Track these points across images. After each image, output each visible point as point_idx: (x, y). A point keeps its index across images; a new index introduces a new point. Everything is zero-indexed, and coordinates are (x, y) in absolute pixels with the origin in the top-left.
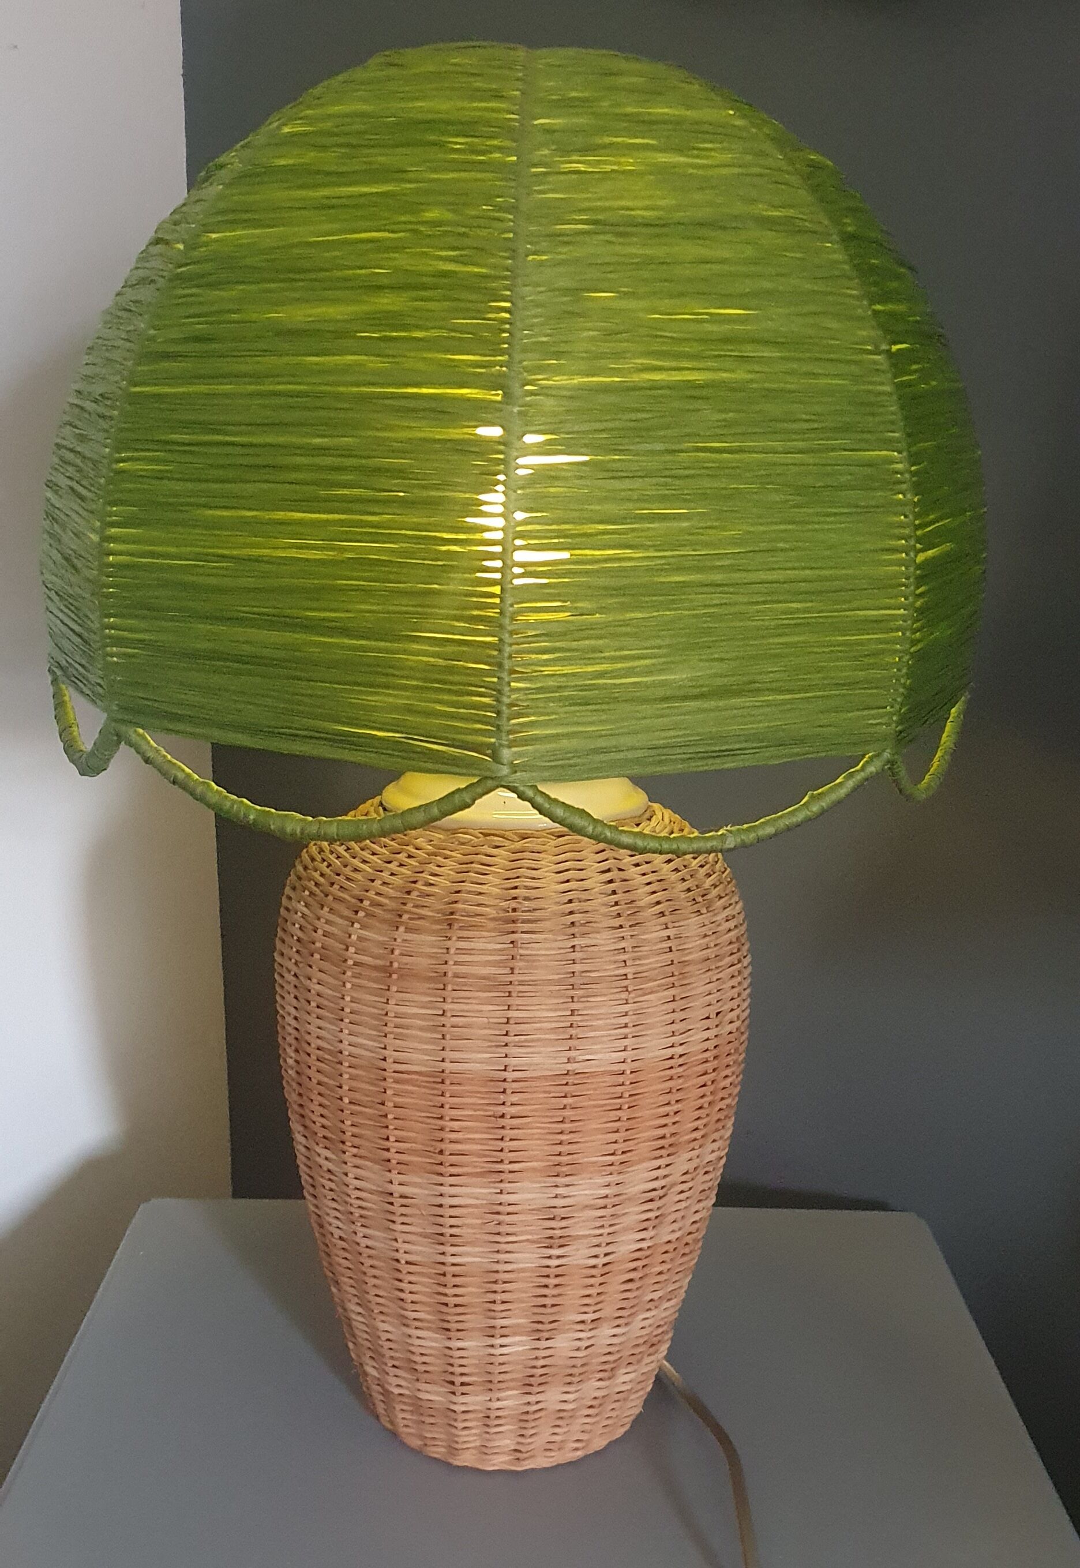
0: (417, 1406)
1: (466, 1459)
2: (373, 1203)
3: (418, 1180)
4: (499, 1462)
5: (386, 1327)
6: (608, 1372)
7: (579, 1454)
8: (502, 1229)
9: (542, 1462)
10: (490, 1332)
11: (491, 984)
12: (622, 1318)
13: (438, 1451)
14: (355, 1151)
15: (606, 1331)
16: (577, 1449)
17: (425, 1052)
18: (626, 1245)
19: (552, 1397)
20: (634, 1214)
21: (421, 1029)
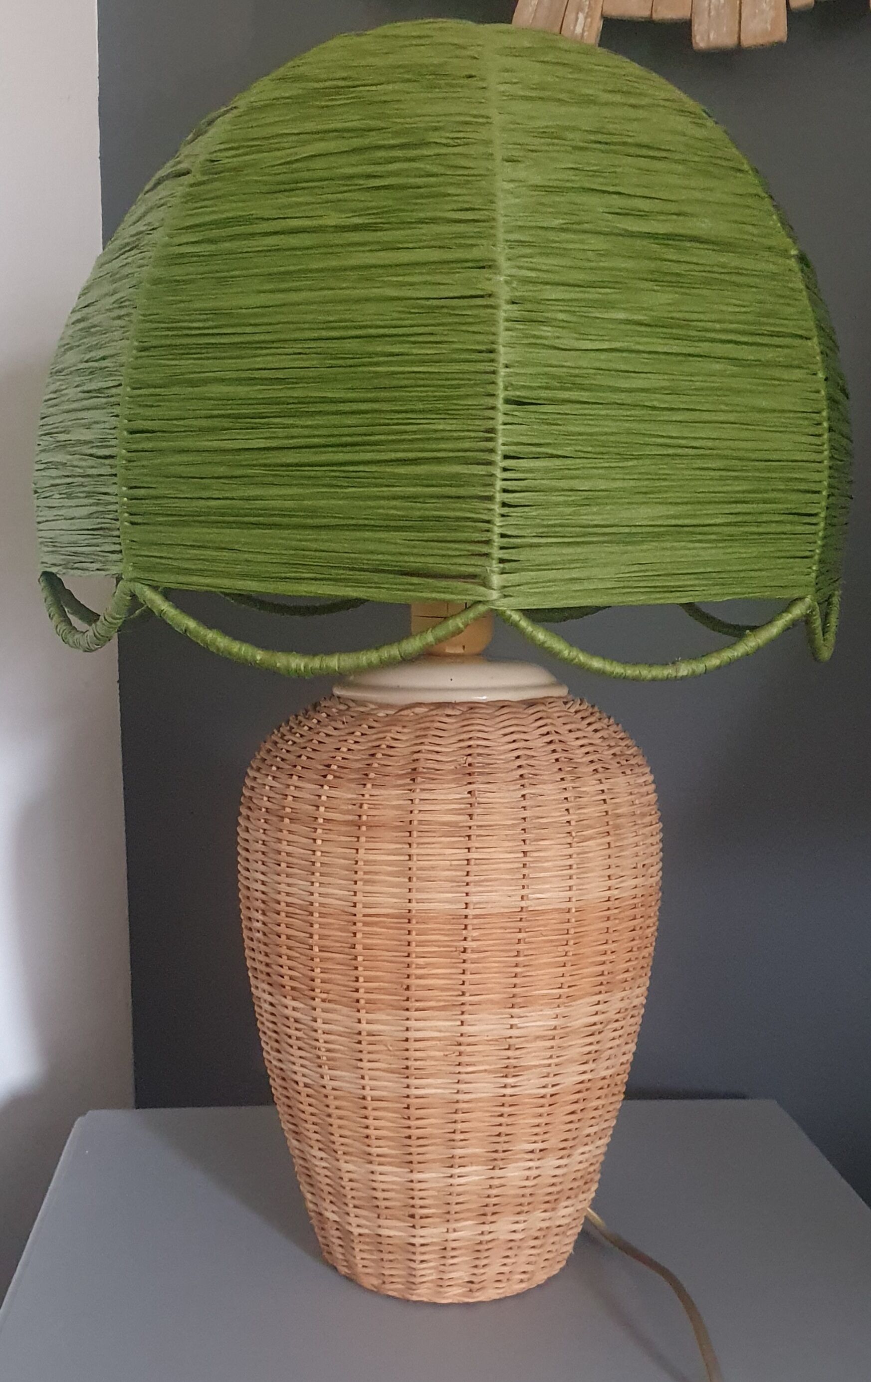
0: (378, 1242)
1: (423, 1294)
2: (341, 1044)
3: (384, 1017)
4: (453, 1295)
5: (351, 1167)
6: (551, 1203)
7: (523, 1285)
8: (464, 1059)
9: (490, 1294)
10: (450, 1162)
11: (452, 829)
12: (565, 1150)
13: (395, 1289)
14: (324, 996)
15: (551, 1162)
16: (522, 1281)
17: (393, 895)
18: (570, 1078)
19: (503, 1228)
20: (577, 1047)
21: (390, 874)
